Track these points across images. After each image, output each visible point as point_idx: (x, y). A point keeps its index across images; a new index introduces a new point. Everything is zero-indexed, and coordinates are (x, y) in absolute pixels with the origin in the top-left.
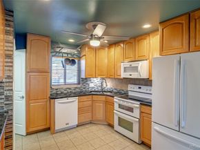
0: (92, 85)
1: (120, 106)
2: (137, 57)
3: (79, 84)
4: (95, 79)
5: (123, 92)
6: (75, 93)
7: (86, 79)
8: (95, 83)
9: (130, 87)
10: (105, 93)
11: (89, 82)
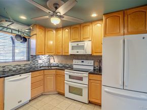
0: (40, 62)
1: (70, 77)
2: (82, 38)
3: (29, 60)
4: (43, 56)
5: (67, 66)
6: (25, 69)
7: (35, 56)
8: (43, 60)
9: (75, 62)
10: (53, 68)
11: (38, 59)
